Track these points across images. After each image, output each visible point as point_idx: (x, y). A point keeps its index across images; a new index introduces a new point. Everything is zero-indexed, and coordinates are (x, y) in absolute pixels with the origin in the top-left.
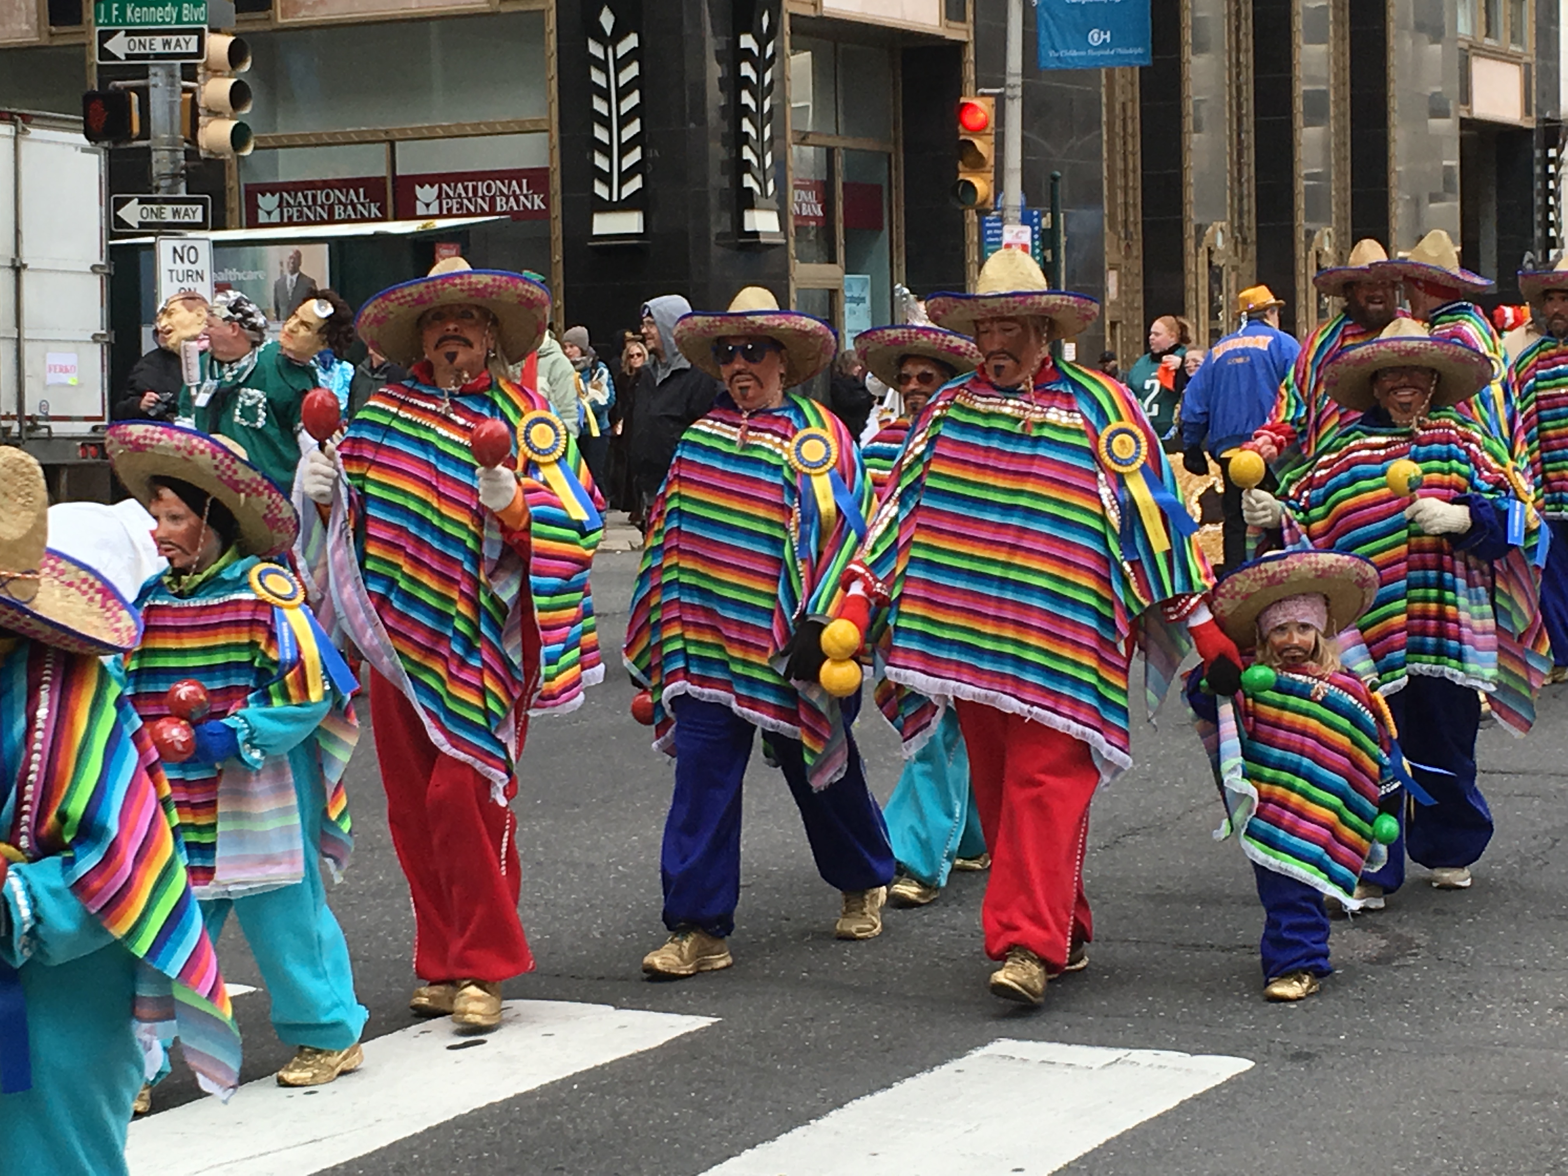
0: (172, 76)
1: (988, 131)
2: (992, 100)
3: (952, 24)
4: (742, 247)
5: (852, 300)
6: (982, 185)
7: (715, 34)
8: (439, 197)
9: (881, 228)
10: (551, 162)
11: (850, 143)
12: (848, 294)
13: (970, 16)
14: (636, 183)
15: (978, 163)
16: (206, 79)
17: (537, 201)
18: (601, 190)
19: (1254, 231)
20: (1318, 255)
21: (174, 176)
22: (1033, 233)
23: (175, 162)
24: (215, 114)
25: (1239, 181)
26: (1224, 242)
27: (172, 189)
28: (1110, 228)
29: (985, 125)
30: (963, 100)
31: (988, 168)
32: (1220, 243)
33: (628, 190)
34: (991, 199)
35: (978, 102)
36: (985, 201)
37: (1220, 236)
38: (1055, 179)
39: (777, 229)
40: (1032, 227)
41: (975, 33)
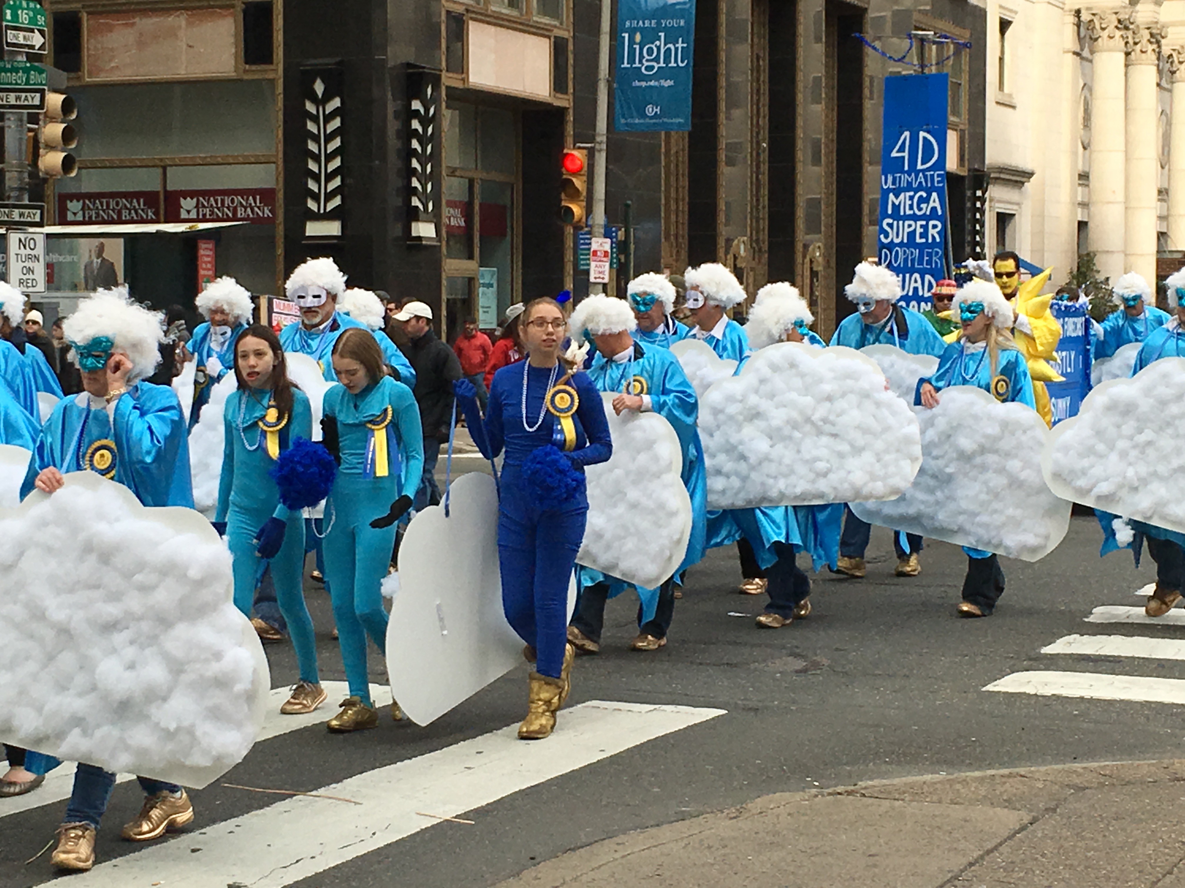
0: (21, 120)
1: (582, 173)
2: (585, 152)
3: (559, 95)
4: (410, 248)
5: (484, 285)
6: (577, 210)
7: (394, 100)
8: (197, 206)
9: (504, 235)
10: (277, 184)
11: (484, 175)
12: (481, 281)
13: (571, 90)
14: (337, 201)
15: (575, 194)
16: (45, 124)
17: (267, 211)
18: (312, 205)
19: (766, 243)
20: (811, 262)
21: (21, 189)
22: (612, 243)
23: (21, 180)
24: (51, 147)
25: (757, 209)
26: (745, 251)
27: (19, 198)
28: (665, 238)
29: (581, 168)
30: (565, 151)
31: (582, 198)
32: (742, 252)
33: (331, 206)
34: (584, 220)
35: (576, 153)
36: (580, 220)
37: (742, 247)
38: (628, 206)
39: (434, 236)
40: (611, 239)
41: (574, 101)
